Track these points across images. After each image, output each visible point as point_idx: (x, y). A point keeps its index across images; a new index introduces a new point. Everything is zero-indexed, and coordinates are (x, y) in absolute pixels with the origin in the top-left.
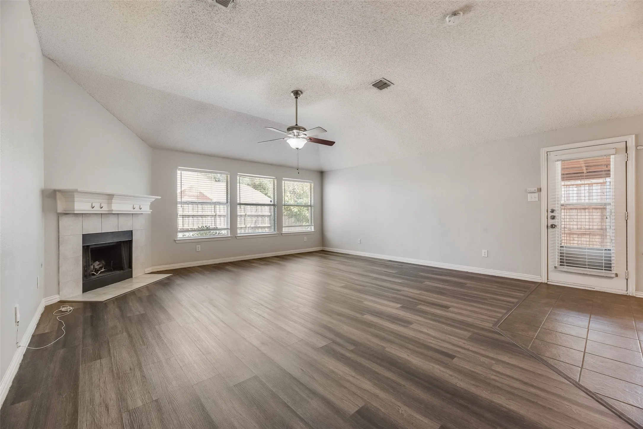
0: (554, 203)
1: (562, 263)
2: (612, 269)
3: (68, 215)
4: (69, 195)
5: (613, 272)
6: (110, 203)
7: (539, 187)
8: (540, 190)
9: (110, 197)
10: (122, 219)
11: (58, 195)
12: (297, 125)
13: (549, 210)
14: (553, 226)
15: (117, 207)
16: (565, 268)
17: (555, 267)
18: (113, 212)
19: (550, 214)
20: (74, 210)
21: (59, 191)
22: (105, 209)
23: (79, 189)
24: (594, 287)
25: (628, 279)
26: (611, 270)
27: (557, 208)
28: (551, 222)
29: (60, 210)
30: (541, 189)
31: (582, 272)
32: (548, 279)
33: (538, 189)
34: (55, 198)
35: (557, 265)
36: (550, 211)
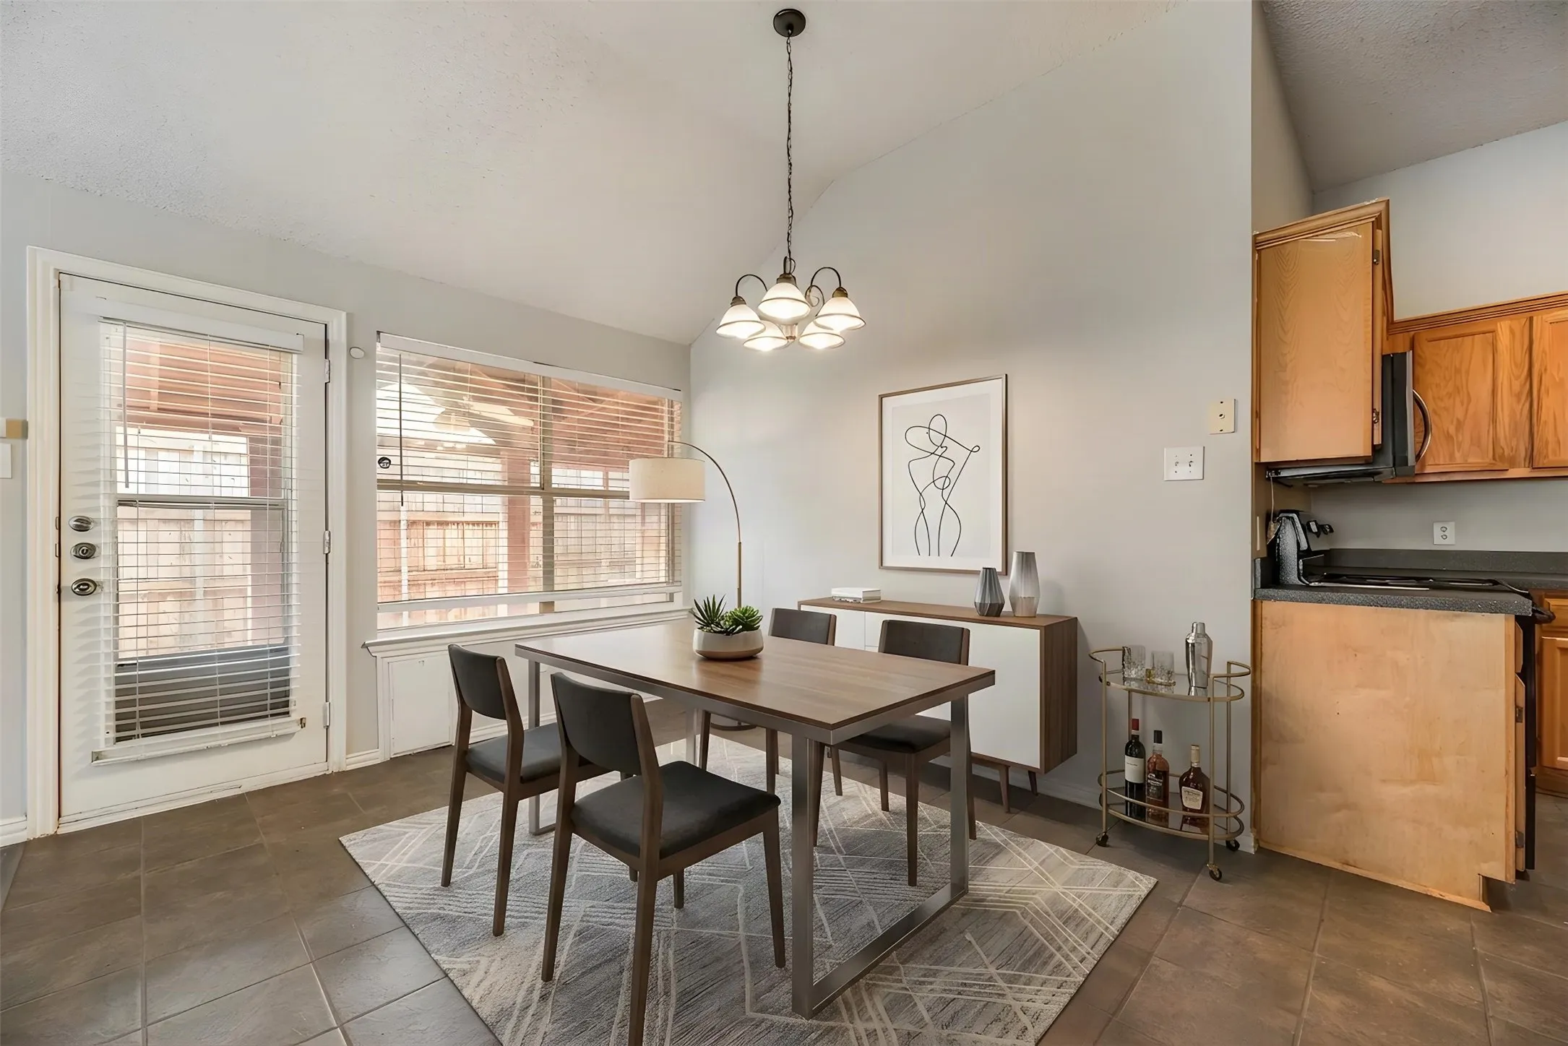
0: (91, 490)
1: (125, 728)
2: (291, 708)
5: (295, 716)
7: (17, 417)
8: (20, 430)
13: (69, 521)
14: (85, 588)
16: (142, 747)
17: (97, 756)
19: (72, 539)
24: (238, 783)
25: (330, 727)
26: (287, 713)
27: (101, 510)
28: (76, 570)
30: (25, 426)
31: (203, 746)
32: (60, 816)
33: (9, 424)
35: (102, 747)
36: (73, 523)
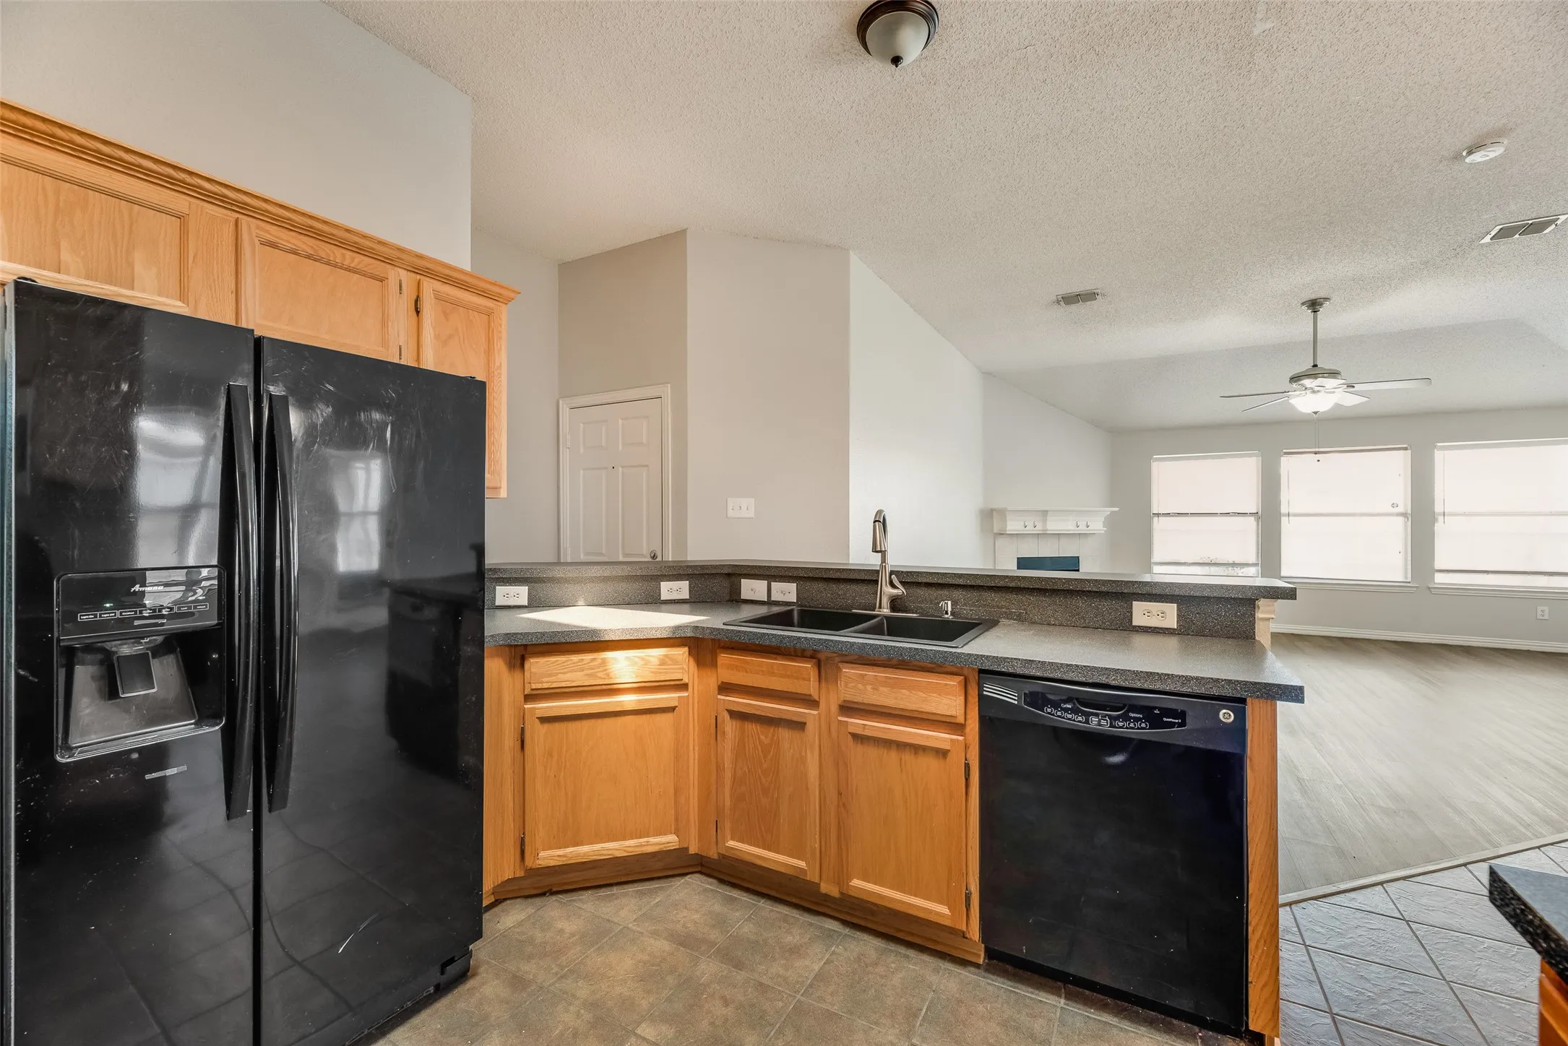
3: (1002, 536)
4: (1002, 513)
6: (1045, 521)
9: (1045, 513)
10: (1063, 541)
11: (994, 513)
12: (1315, 366)
15: (1054, 525)
18: (1048, 532)
20: (1006, 531)
21: (995, 510)
22: (1039, 527)
23: (1009, 508)
29: (995, 531)
34: (992, 517)
